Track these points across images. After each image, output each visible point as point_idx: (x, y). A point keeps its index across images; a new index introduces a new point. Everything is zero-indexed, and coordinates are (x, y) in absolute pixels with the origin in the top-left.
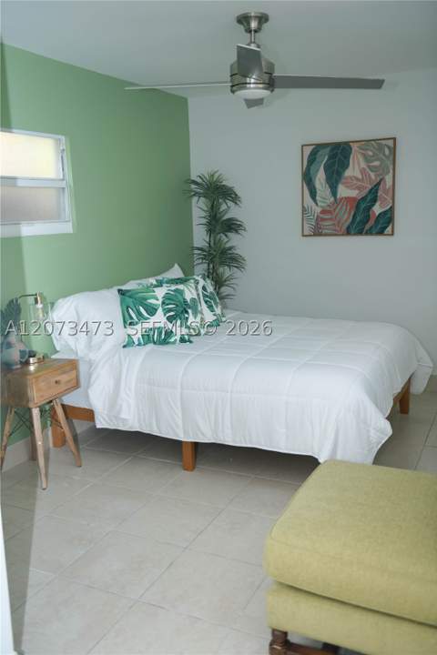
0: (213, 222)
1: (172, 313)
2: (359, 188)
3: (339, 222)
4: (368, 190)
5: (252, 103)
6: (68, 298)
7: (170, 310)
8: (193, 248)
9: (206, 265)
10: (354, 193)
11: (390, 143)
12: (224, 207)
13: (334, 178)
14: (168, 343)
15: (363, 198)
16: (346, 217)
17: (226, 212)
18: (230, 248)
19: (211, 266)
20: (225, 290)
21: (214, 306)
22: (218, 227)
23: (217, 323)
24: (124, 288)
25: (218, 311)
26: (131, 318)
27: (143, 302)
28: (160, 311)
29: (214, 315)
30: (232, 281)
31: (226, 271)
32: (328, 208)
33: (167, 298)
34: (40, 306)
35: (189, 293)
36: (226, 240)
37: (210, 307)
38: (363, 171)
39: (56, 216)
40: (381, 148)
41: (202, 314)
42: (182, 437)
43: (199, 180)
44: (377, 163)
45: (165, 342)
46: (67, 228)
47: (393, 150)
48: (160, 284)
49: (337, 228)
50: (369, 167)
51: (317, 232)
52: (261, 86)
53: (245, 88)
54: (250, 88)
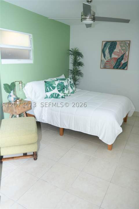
0: (75, 63)
1: (60, 89)
2: (118, 55)
3: (111, 65)
4: (121, 56)
5: (89, 26)
7: (59, 88)
8: (69, 70)
9: (72, 75)
10: (116, 57)
11: (129, 42)
12: (78, 58)
13: (111, 51)
14: (58, 98)
15: (119, 58)
16: (113, 63)
17: (79, 60)
18: (79, 71)
19: (74, 75)
20: (77, 83)
21: (73, 88)
22: (76, 64)
23: (73, 93)
24: (46, 80)
25: (74, 89)
26: (48, 90)
27: (51, 85)
28: (56, 88)
29: (73, 90)
30: (80, 80)
31: (77, 77)
32: (109, 61)
33: (59, 85)
34: (20, 85)
35: (65, 83)
36: (78, 68)
37: (72, 88)
38: (120, 50)
39: (28, 58)
40: (125, 44)
41: (69, 90)
42: (59, 126)
43: (72, 50)
44: (124, 48)
45: (57, 98)
46: (31, 61)
47: (129, 44)
48: (57, 80)
49: (111, 67)
50: (122, 49)
51: (105, 67)
52: (91, 19)
53: (85, 20)
54: (87, 20)
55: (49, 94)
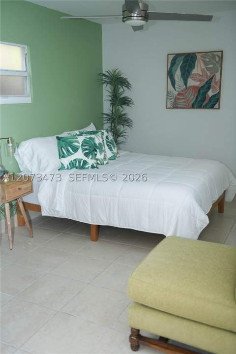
0: (115, 99)
1: (87, 151)
2: (200, 80)
3: (187, 101)
4: (205, 82)
5: (136, 28)
6: (27, 141)
7: (86, 149)
8: (103, 114)
9: (109, 125)
10: (197, 84)
11: (220, 54)
12: (121, 90)
13: (186, 75)
14: (85, 168)
15: (202, 87)
16: (192, 97)
17: (122, 93)
18: (124, 115)
19: (113, 125)
20: (120, 139)
21: (113, 149)
22: (117, 102)
23: (114, 158)
24: (60, 136)
25: (115, 150)
26: (63, 153)
27: (70, 144)
28: (80, 150)
29: (113, 153)
30: (125, 134)
31: (121, 128)
32: (182, 92)
33: (85, 143)
34: (10, 145)
35: (98, 140)
36: (122, 109)
37: (110, 149)
38: (203, 70)
39: (21, 93)
40: (214, 57)
41: (105, 152)
42: (90, 222)
43: (107, 74)
44: (211, 66)
45: (82, 168)
46: (28, 100)
47: (221, 58)
48: (81, 134)
49: (187, 104)
50: (206, 68)
51: (175, 106)
52: (140, 18)
53: (131, 19)
54: (134, 19)
55: (66, 161)
